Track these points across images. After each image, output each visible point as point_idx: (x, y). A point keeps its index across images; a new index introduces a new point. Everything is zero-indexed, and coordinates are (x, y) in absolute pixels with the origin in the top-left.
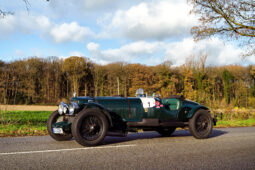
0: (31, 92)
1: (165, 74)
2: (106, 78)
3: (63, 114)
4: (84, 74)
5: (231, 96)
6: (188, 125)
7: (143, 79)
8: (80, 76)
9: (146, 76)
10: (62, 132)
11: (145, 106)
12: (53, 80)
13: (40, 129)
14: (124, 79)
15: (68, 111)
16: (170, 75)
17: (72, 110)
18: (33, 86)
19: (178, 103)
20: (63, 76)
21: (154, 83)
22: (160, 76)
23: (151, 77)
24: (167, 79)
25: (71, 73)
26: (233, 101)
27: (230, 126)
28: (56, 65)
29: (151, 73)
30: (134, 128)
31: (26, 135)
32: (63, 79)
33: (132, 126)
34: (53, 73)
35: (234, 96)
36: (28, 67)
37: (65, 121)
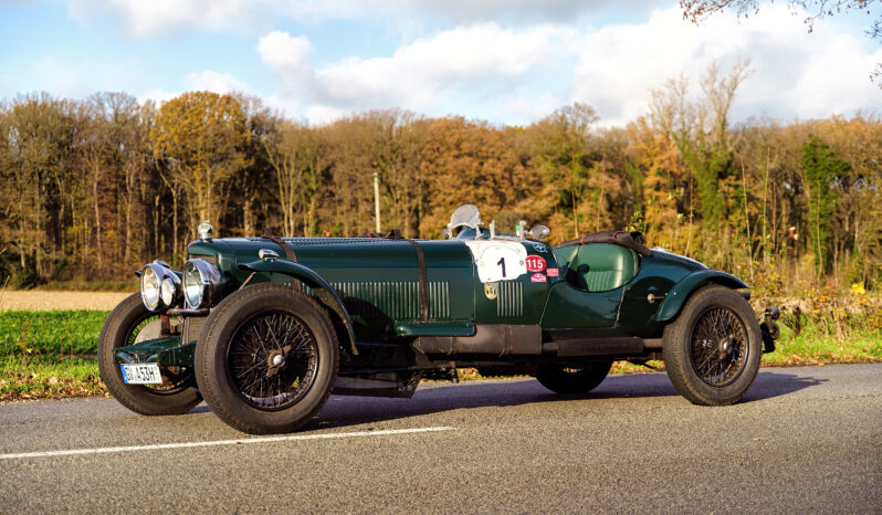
0: (30, 240)
1: (565, 160)
2: (327, 176)
3: (161, 309)
4: (240, 161)
5: (838, 244)
6: (658, 352)
7: (478, 181)
8: (221, 172)
9: (487, 167)
10: (157, 379)
11: (488, 273)
12: (116, 188)
13: (70, 372)
14: (401, 180)
15: (179, 298)
16: (586, 163)
17: (194, 291)
18: (37, 215)
19: (620, 263)
20: (157, 173)
21: (522, 195)
22: (545, 168)
23: (509, 170)
24: (573, 176)
25: (188, 161)
26: (846, 265)
27: (830, 360)
28: (125, 130)
29: (511, 156)
30: (441, 364)
31: (17, 394)
32: (155, 182)
33: (434, 356)
34: (114, 161)
35: (849, 244)
36: (13, 137)
37: (170, 334)
